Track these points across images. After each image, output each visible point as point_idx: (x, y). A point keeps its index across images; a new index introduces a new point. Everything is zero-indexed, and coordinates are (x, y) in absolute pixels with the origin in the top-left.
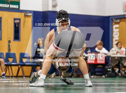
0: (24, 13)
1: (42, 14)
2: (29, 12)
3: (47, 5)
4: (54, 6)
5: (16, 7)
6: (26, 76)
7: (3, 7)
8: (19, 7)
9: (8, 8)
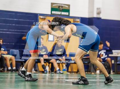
0: (73, 19)
1: (88, 20)
2: (77, 18)
3: (93, 12)
4: (99, 13)
5: (66, 14)
6: (74, 72)
7: (56, 14)
8: (69, 14)
9: (60, 15)
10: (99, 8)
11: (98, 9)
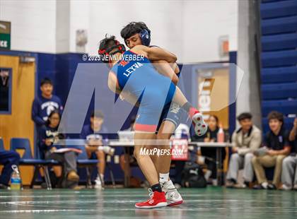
0: (20, 57)
1: (55, 59)
2: (29, 55)
3: (67, 40)
4: (81, 43)
5: (2, 46)
8: (9, 44)
10: (83, 31)
11: (79, 32)
